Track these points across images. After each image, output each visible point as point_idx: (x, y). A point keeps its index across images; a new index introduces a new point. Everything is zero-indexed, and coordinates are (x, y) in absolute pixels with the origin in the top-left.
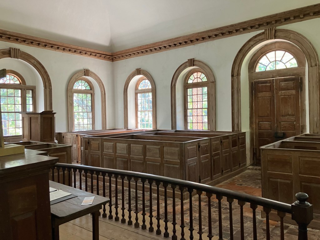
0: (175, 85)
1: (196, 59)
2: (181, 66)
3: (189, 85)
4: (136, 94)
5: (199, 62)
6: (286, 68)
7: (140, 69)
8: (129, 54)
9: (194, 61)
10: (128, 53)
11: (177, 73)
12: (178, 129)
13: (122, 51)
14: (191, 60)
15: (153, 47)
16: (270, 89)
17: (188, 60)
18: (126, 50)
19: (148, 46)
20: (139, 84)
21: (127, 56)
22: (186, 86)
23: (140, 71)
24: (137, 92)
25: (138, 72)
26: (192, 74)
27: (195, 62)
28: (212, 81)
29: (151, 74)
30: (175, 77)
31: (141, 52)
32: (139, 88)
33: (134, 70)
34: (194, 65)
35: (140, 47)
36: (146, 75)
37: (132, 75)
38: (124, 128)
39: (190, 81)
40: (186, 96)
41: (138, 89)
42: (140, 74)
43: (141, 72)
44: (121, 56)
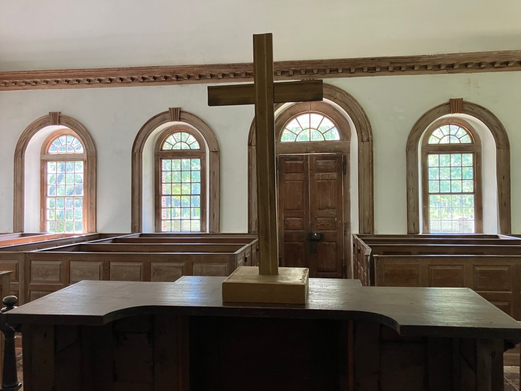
0: (140, 151)
1: (185, 109)
2: (155, 117)
3: (166, 153)
4: (44, 162)
5: (190, 116)
6: (324, 140)
7: (60, 113)
8: (33, 80)
9: (180, 112)
10: (33, 78)
11: (145, 129)
12: (144, 232)
13: (19, 72)
14: (176, 109)
15: (96, 76)
16: (303, 169)
17: (170, 109)
18: (29, 72)
19: (85, 72)
20: (51, 143)
21: (26, 83)
22: (160, 155)
23: (59, 116)
24: (45, 157)
25: (56, 118)
26: (172, 133)
27: (182, 114)
28: (214, 150)
29: (87, 127)
30: (142, 136)
31: (66, 81)
32: (52, 151)
33: (44, 113)
34: (180, 120)
35: (66, 71)
36: (75, 127)
37: (39, 124)
38: (12, 231)
39: (166, 147)
40: (158, 172)
41: (48, 153)
42: (60, 124)
43: (62, 119)
44: (13, 83)
